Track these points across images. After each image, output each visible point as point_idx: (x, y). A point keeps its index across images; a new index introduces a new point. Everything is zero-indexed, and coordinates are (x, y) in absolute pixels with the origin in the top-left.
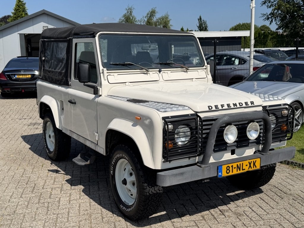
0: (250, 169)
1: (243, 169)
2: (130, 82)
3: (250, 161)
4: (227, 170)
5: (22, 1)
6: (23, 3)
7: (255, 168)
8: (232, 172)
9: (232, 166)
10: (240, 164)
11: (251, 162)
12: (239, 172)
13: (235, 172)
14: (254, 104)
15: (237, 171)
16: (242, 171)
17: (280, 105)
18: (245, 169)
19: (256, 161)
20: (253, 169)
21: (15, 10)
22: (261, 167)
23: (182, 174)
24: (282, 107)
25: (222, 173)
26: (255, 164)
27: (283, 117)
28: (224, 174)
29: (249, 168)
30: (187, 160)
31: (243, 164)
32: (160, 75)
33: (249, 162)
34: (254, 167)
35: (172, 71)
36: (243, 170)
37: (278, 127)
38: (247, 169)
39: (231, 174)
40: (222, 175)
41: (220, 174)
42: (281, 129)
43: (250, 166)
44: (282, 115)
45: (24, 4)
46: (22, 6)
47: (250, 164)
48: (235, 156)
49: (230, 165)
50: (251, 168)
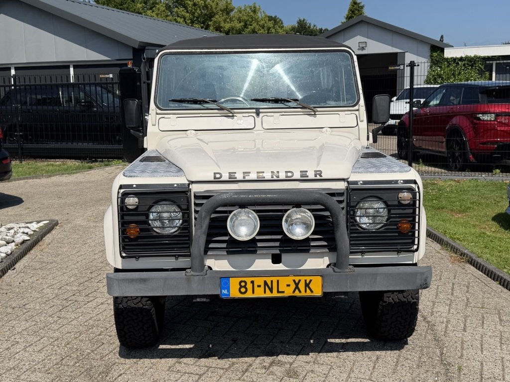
0: (297, 293)
1: (280, 290)
2: (195, 130)
3: (297, 279)
4: (241, 287)
5: (359, 4)
6: (360, 5)
7: (309, 293)
8: (253, 292)
9: (252, 282)
10: (272, 281)
11: (300, 281)
12: (268, 294)
13: (260, 293)
14: (321, 176)
15: (265, 292)
16: (275, 294)
17: (396, 182)
18: (283, 292)
19: (311, 281)
20: (303, 294)
21: (346, 18)
22: (325, 294)
23: (144, 280)
24: (400, 185)
25: (229, 291)
26: (310, 286)
27: (400, 205)
28: (234, 292)
29: (294, 291)
30: (173, 260)
31: (278, 281)
32: (258, 120)
33: (294, 281)
34: (306, 291)
35: (283, 113)
36: (278, 292)
37: (392, 224)
38: (288, 292)
39: (249, 295)
40: (229, 295)
41: (225, 292)
42: (397, 228)
43: (297, 287)
44: (399, 201)
45: (362, 7)
46: (358, 10)
47: (297, 284)
48: (280, 267)
49: (248, 280)
50: (300, 292)
